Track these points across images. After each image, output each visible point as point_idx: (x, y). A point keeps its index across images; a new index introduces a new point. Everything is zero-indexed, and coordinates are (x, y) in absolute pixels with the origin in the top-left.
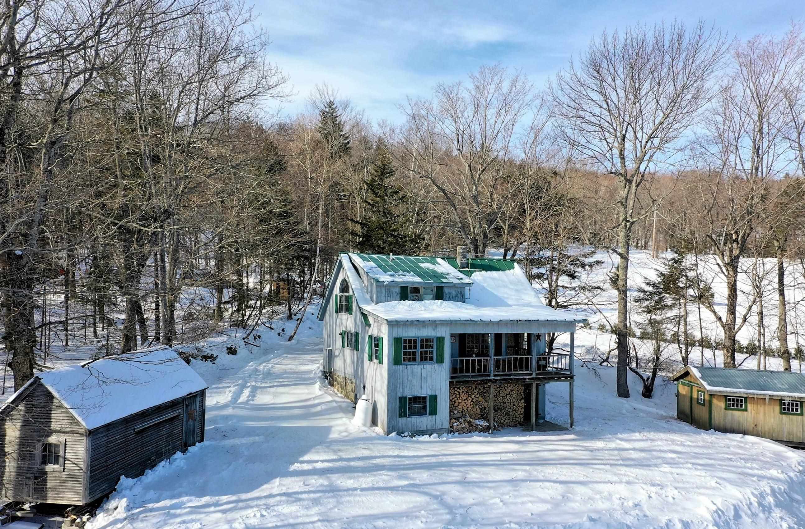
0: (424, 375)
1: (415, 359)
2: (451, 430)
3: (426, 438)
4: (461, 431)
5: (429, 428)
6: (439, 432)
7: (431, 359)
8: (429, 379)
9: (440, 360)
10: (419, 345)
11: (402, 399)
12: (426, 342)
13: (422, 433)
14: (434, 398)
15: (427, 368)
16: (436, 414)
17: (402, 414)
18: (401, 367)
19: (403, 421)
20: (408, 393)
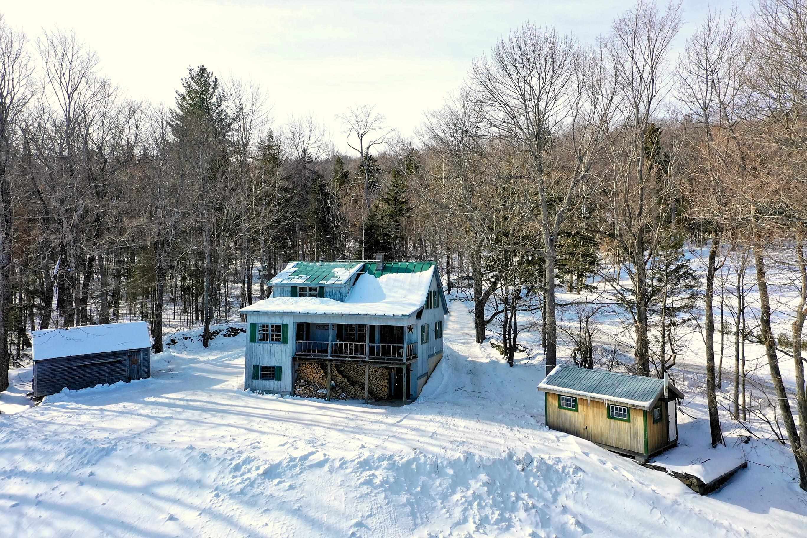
0: (273, 351)
1: (267, 339)
2: (293, 394)
3: (270, 396)
4: (303, 396)
5: (275, 389)
6: (282, 393)
7: (278, 340)
8: (276, 354)
9: (285, 341)
10: (270, 329)
11: (256, 367)
12: (276, 327)
13: (268, 392)
14: (280, 369)
15: (276, 347)
16: (281, 380)
17: (255, 377)
18: (255, 345)
19: (256, 382)
20: (261, 364)
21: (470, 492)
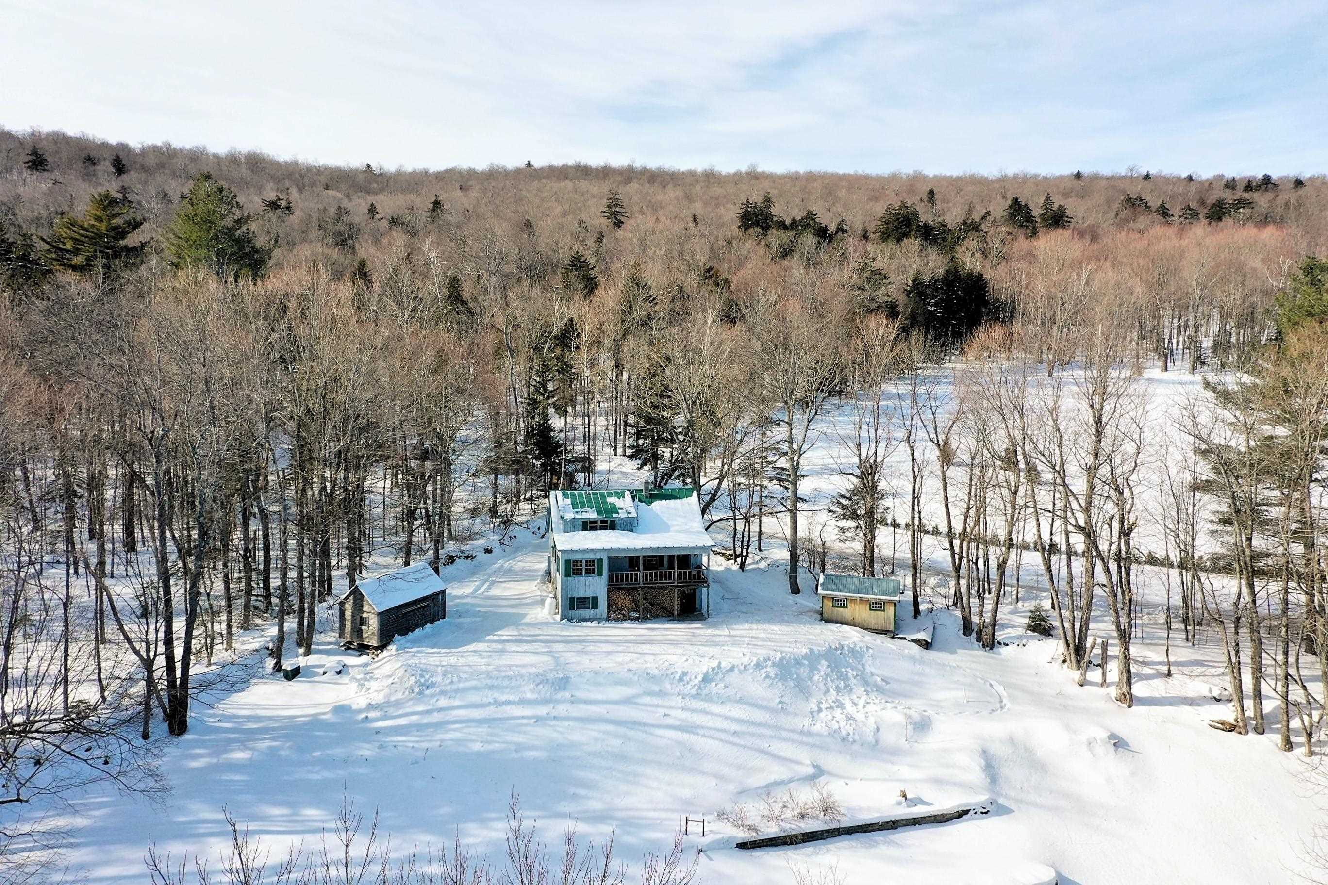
0: (588, 584)
1: (581, 573)
2: (608, 619)
3: (588, 624)
4: (617, 620)
5: (591, 617)
6: (599, 620)
7: (594, 573)
8: (591, 586)
9: (600, 574)
10: (584, 564)
11: (572, 599)
12: (589, 562)
13: (586, 620)
14: (595, 599)
15: (591, 579)
16: (596, 608)
17: (572, 608)
18: (571, 579)
19: (572, 613)
20: (576, 595)
21: (822, 673)
